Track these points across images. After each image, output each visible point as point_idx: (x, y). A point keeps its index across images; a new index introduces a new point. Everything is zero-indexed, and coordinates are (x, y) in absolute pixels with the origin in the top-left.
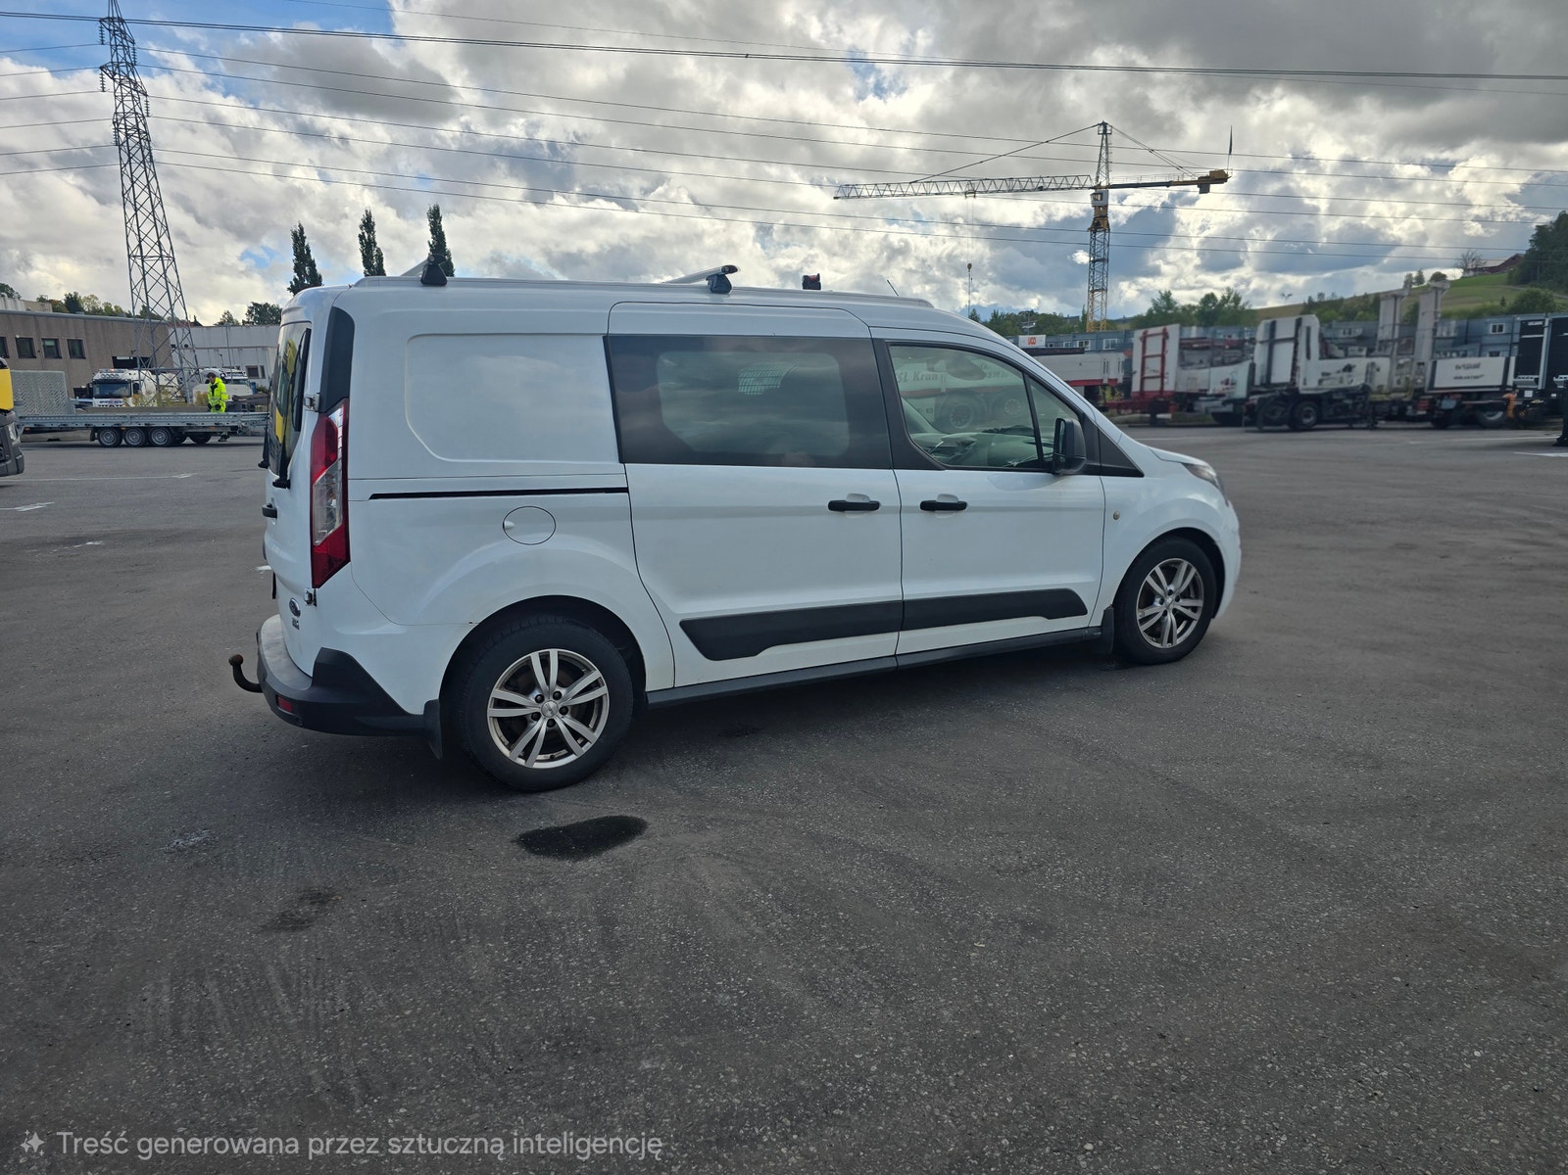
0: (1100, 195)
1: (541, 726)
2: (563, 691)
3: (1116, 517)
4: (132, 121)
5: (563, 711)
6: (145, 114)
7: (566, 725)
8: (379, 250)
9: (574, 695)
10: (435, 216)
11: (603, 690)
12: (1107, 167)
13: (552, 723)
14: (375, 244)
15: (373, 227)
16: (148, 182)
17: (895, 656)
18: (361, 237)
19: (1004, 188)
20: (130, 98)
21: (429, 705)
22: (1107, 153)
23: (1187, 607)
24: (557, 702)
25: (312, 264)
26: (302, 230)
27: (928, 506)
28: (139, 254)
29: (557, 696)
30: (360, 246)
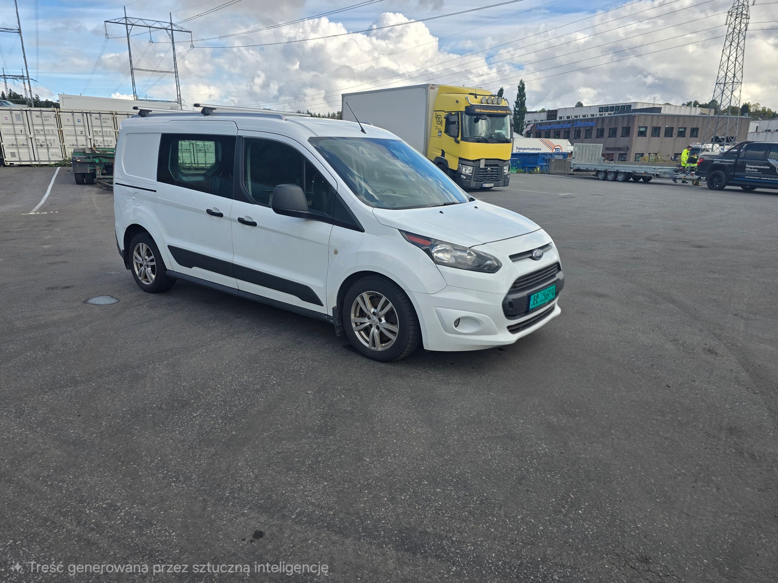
3: (336, 253)
11: (155, 263)
17: (239, 290)
27: (240, 220)
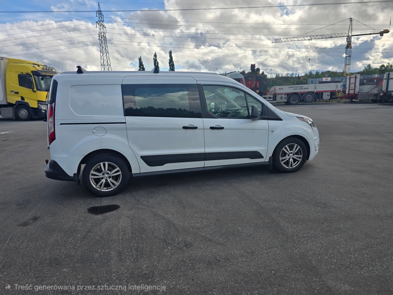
0: (349, 39)
1: (104, 181)
2: (109, 172)
3: (272, 132)
4: (102, 34)
5: (110, 177)
6: (105, 32)
7: (110, 181)
8: (158, 62)
9: (112, 173)
10: (170, 53)
11: (120, 173)
12: (351, 30)
13: (106, 180)
14: (157, 60)
15: (156, 56)
16: (106, 48)
17: (204, 167)
18: (154, 59)
19: (320, 37)
20: (102, 29)
21: (74, 174)
22: (352, 26)
23: (298, 157)
24: (108, 175)
25: (143, 65)
26: (141, 57)
27: (212, 128)
28: (103, 64)
29: (108, 174)
30: (153, 61)
